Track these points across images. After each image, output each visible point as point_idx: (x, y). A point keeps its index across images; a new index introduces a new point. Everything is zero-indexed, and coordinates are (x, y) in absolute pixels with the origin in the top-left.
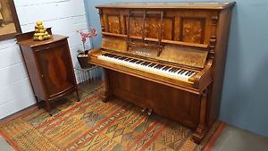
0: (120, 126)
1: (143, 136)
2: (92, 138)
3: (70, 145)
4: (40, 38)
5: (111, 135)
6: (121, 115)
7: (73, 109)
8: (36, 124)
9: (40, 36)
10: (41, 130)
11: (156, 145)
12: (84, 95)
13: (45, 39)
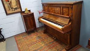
0: (45, 41)
1: (50, 45)
2: (36, 43)
3: (29, 44)
4: (26, 13)
5: (41, 43)
6: (47, 38)
7: (35, 34)
8: (24, 37)
9: (26, 12)
10: (24, 39)
11: (53, 49)
12: (39, 30)
13: (27, 13)
